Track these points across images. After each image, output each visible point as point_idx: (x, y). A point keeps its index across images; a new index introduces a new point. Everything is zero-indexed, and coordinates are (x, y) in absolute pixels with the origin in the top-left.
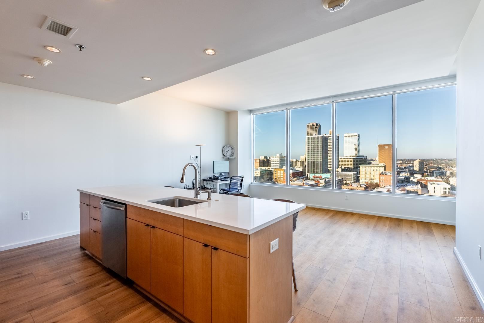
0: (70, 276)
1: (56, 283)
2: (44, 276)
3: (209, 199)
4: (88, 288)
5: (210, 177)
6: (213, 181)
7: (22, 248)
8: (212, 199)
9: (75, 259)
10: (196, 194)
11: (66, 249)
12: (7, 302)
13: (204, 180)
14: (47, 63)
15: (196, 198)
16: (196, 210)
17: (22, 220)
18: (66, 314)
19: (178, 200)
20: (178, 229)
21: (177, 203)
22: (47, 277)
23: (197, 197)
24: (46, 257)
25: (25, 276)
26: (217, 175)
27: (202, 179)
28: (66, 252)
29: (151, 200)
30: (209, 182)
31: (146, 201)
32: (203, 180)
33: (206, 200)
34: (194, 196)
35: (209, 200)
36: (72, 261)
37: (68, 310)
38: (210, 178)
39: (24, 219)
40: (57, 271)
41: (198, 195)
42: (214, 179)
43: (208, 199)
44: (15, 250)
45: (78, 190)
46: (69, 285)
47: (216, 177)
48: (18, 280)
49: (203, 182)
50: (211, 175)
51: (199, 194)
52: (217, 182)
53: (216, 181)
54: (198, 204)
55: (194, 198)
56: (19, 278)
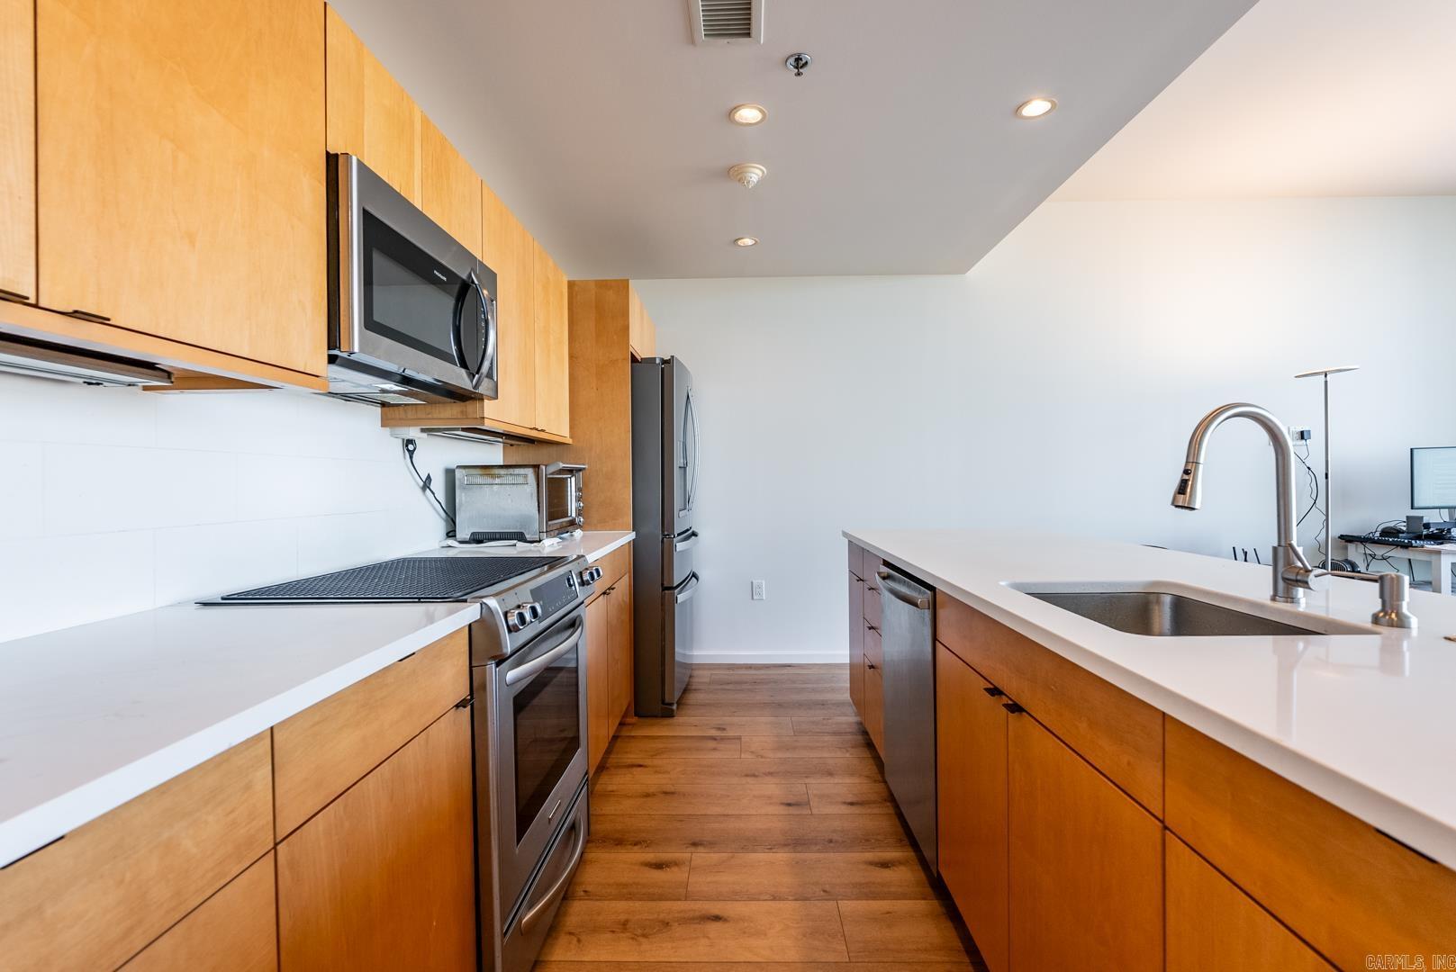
0: (807, 781)
1: (772, 787)
2: (757, 756)
3: (1389, 616)
4: (832, 845)
5: (1392, 525)
6: (1406, 547)
7: (749, 667)
8: (1414, 622)
9: (834, 734)
10: (1281, 584)
11: (828, 696)
12: (673, 793)
13: (1347, 539)
14: (757, 174)
15: (1281, 605)
16: (1285, 670)
17: (753, 598)
18: (754, 906)
19: (1167, 600)
20: (1129, 764)
21: (1164, 615)
22: (763, 760)
23: (1291, 598)
24: (780, 705)
25: (729, 738)
26: (1433, 518)
27: (1335, 531)
28: (823, 704)
29: (1028, 584)
30: (1380, 551)
31: (1003, 583)
32: (1342, 537)
33: (1367, 622)
34: (1272, 593)
35: (1391, 624)
36: (826, 738)
37: (762, 897)
38: (1386, 532)
39: (755, 598)
40: (788, 755)
41: (1300, 592)
42: (1419, 537)
43: (1376, 619)
44: (738, 668)
45: (845, 534)
46: (792, 810)
47: (1427, 526)
48: (712, 744)
49: (1346, 548)
50: (1396, 516)
51: (1305, 584)
52: (1439, 552)
53: (1430, 546)
54: (1300, 642)
55: (1269, 603)
56: (715, 739)
